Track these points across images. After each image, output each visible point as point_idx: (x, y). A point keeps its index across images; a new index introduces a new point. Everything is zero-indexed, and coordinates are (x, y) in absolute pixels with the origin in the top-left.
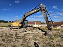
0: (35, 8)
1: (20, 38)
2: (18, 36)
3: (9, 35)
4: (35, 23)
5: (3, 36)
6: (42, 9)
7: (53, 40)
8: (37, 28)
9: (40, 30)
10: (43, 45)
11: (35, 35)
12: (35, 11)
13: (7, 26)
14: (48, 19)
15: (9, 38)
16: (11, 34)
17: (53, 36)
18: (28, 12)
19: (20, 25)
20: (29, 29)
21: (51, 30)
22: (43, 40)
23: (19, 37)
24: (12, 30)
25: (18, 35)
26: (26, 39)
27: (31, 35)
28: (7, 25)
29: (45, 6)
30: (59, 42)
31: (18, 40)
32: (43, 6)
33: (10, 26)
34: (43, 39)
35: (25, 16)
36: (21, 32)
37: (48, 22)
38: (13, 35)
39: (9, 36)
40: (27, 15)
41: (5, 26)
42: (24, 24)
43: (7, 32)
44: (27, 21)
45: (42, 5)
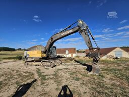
0: (70, 27)
1: (48, 79)
2: (45, 74)
3: (25, 74)
4: (67, 52)
5: (15, 77)
6: (82, 29)
7: (104, 77)
8: (71, 59)
9: (77, 63)
10: (92, 87)
11: (73, 71)
12: (71, 31)
13: (14, 58)
14: (92, 45)
15: (28, 79)
16: (29, 72)
17: (102, 72)
18: (57, 33)
19: (45, 55)
20: (59, 61)
21: (97, 62)
22: (88, 78)
23: (47, 77)
24: (28, 65)
25: (43, 72)
26: (60, 79)
27: (67, 72)
28: (15, 56)
29: (85, 25)
30: (113, 80)
31: (47, 81)
32: (83, 24)
33: (20, 58)
34: (88, 76)
35: (52, 39)
36: (45, 67)
37: (92, 49)
38: (33, 74)
39: (26, 76)
40: (57, 38)
41: (10, 58)
42: (51, 53)
43: (19, 68)
44: (55, 47)
45: (81, 22)
